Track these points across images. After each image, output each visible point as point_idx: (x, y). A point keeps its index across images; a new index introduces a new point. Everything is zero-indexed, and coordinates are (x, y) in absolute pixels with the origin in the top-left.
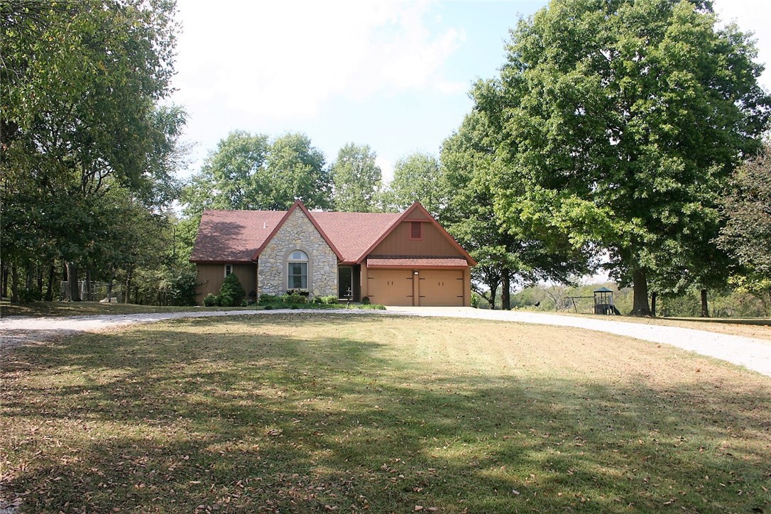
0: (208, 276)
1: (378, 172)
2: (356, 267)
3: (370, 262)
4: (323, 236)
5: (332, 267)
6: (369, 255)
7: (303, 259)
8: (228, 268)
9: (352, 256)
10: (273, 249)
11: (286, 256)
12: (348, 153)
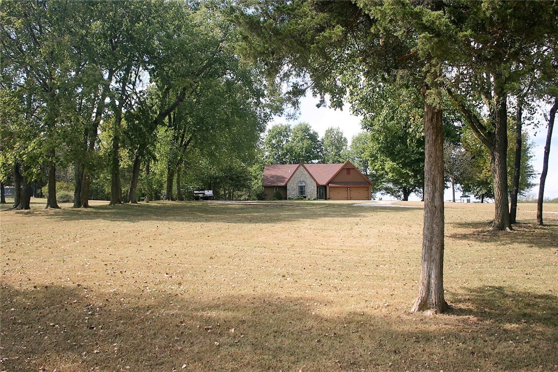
0: (268, 192)
1: (345, 139)
2: (325, 187)
3: (330, 185)
4: (311, 175)
5: (314, 187)
6: (330, 182)
7: (304, 184)
8: (276, 189)
9: (323, 182)
10: (293, 181)
11: (297, 183)
12: (329, 132)
